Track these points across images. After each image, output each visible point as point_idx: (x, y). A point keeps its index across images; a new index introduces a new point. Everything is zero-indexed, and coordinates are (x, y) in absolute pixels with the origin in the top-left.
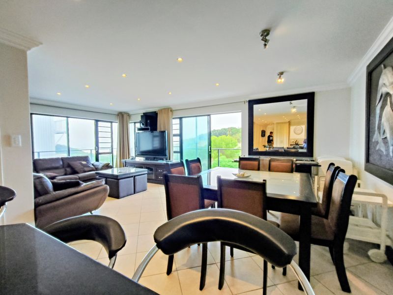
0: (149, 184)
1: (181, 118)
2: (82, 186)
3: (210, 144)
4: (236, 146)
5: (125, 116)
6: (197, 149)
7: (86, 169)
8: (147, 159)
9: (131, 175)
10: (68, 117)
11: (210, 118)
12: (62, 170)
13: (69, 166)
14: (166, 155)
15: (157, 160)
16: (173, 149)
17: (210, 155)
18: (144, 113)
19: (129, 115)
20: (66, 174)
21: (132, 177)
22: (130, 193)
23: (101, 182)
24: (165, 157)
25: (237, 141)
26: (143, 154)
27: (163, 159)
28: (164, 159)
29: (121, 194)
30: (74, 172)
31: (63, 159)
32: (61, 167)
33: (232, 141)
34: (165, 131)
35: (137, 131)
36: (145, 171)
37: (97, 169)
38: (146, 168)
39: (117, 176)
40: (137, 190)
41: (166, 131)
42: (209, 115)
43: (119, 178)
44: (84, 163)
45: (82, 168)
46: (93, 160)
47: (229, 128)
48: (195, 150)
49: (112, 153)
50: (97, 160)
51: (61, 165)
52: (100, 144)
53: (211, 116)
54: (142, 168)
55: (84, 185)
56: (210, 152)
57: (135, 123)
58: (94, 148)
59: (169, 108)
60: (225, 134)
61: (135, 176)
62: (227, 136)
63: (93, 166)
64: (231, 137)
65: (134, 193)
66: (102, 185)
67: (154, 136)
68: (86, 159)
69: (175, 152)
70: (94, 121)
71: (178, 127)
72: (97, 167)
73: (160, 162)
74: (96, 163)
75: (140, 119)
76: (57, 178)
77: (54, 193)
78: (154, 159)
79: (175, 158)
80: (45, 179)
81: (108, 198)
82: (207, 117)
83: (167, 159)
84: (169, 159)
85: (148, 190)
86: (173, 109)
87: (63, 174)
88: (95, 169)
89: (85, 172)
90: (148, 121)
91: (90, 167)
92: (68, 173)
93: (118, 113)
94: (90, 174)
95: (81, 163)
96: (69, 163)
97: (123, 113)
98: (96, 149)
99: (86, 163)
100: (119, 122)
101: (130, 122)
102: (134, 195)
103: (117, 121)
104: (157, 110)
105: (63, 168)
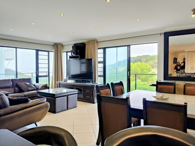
0: (78, 102)
1: (104, 49)
2: (30, 102)
3: (129, 70)
4: (151, 71)
5: (59, 46)
6: (117, 73)
7: (30, 89)
8: (77, 81)
9: (65, 94)
10: (16, 48)
11: (130, 48)
12: (12, 89)
13: (17, 86)
14: (92, 79)
15: (85, 83)
16: (98, 73)
18: (74, 44)
19: (62, 46)
20: (15, 93)
21: (66, 96)
22: (64, 109)
23: (44, 99)
24: (92, 80)
25: (151, 67)
26: (74, 77)
27: (89, 82)
28: (91, 82)
29: (57, 110)
30: (21, 91)
31: (12, 80)
32: (11, 87)
33: (146, 67)
35: (68, 58)
36: (76, 91)
37: (37, 89)
38: (76, 89)
39: (54, 95)
40: (69, 107)
41: (93, 59)
43: (56, 96)
44: (28, 83)
45: (26, 88)
46: (34, 82)
47: (143, 56)
48: (115, 75)
49: (49, 76)
50: (37, 81)
51: (11, 85)
54: (73, 88)
55: (31, 102)
56: (130, 76)
57: (67, 52)
58: (35, 72)
60: (140, 61)
61: (68, 95)
62: (142, 62)
63: (34, 87)
64: (145, 64)
65: (67, 109)
66: (44, 102)
67: (82, 63)
68: (29, 80)
69: (99, 76)
71: (102, 55)
72: (37, 87)
73: (87, 84)
74: (37, 84)
75: (71, 49)
76: (9, 95)
77: (10, 107)
78: (82, 82)
79: (99, 81)
80: (4, 96)
81: (48, 113)
82: (127, 47)
83: (93, 82)
84: (95, 82)
85: (78, 107)
86: (99, 41)
87: (13, 92)
88: (36, 89)
89: (29, 91)
90: (78, 51)
91: (32, 87)
92: (16, 91)
93: (54, 44)
94: (33, 93)
95: (26, 84)
96: (17, 83)
97: (58, 44)
98: (36, 73)
99: (29, 84)
100: (54, 52)
101: (63, 51)
102: (67, 110)
103: (53, 51)
104: (85, 42)
105: (13, 87)
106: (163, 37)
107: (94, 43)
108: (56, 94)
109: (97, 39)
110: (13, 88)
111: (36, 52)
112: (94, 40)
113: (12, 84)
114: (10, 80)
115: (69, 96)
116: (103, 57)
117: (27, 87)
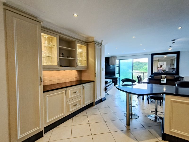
1: (119, 60)
3: (133, 70)
17: (133, 74)
42: (132, 59)
53: (134, 59)
56: (133, 73)
59: (115, 56)
69: (117, 73)
82: (132, 60)
86: (117, 56)
106: (151, 56)
107: (115, 58)
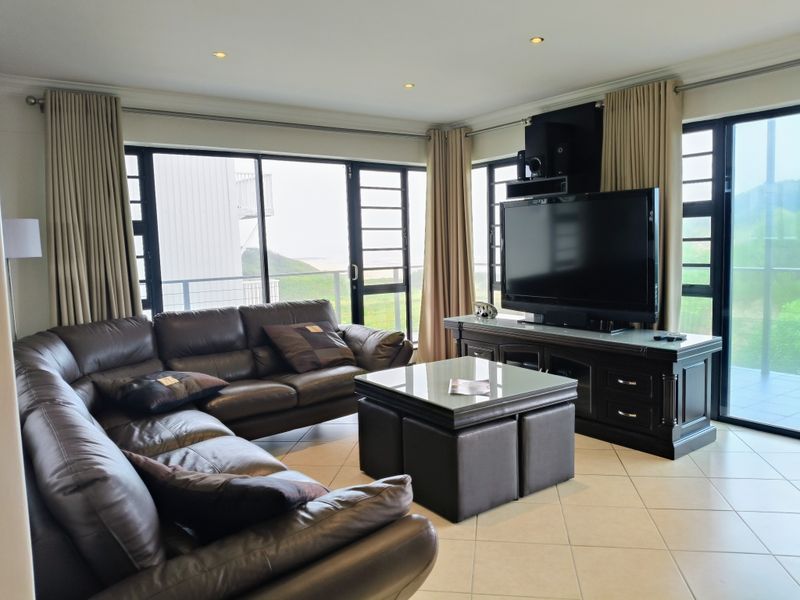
1: (723, 129)
5: (454, 139)
7: (323, 355)
9: (507, 410)
10: (258, 157)
12: (244, 358)
13: (266, 340)
16: (679, 275)
18: (534, 119)
19: (469, 134)
21: (512, 417)
22: (502, 495)
29: (467, 502)
30: (283, 367)
31: (244, 313)
32: (239, 344)
34: (650, 193)
37: (357, 356)
40: (532, 477)
41: (657, 191)
43: (455, 422)
44: (314, 329)
45: (307, 352)
46: (343, 320)
49: (406, 286)
50: (358, 317)
51: (239, 337)
52: (366, 256)
57: (491, 167)
59: (665, 80)
61: (523, 415)
63: (341, 344)
65: (521, 494)
68: (318, 311)
69: (690, 290)
70: (342, 168)
71: (705, 167)
72: (357, 346)
73: (616, 337)
74: (355, 331)
85: (576, 479)
86: (687, 81)
88: (352, 357)
89: (319, 367)
90: (560, 150)
91: (336, 347)
92: (262, 368)
93: (428, 131)
94: (335, 378)
95: (304, 331)
96: (266, 327)
97: (447, 129)
98: (352, 275)
99: (320, 330)
100: (430, 169)
101: (473, 162)
102: (521, 501)
103: (424, 165)
104: (603, 97)
105: (247, 348)
107: (661, 101)
108: (462, 409)
109: (677, 71)
110: (248, 352)
111: (348, 172)
112: (658, 80)
113: (241, 329)
114: (231, 311)
115: (529, 418)
116: (710, 175)
117: (308, 346)
